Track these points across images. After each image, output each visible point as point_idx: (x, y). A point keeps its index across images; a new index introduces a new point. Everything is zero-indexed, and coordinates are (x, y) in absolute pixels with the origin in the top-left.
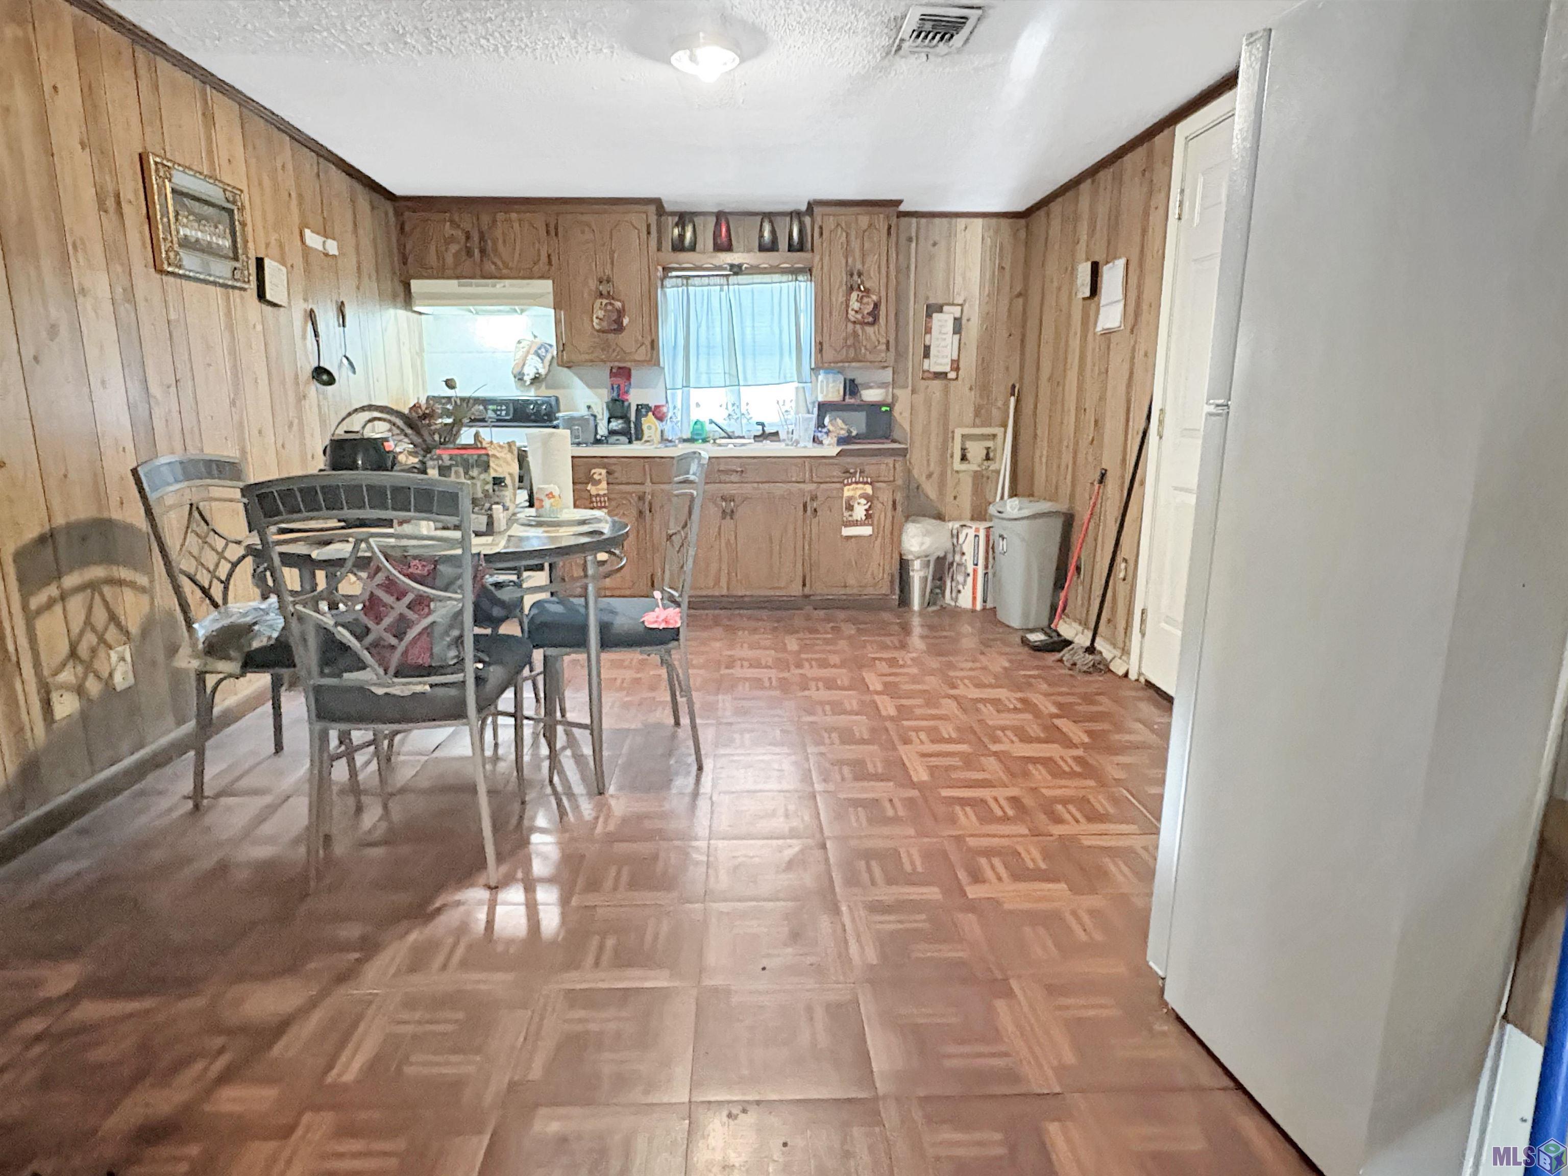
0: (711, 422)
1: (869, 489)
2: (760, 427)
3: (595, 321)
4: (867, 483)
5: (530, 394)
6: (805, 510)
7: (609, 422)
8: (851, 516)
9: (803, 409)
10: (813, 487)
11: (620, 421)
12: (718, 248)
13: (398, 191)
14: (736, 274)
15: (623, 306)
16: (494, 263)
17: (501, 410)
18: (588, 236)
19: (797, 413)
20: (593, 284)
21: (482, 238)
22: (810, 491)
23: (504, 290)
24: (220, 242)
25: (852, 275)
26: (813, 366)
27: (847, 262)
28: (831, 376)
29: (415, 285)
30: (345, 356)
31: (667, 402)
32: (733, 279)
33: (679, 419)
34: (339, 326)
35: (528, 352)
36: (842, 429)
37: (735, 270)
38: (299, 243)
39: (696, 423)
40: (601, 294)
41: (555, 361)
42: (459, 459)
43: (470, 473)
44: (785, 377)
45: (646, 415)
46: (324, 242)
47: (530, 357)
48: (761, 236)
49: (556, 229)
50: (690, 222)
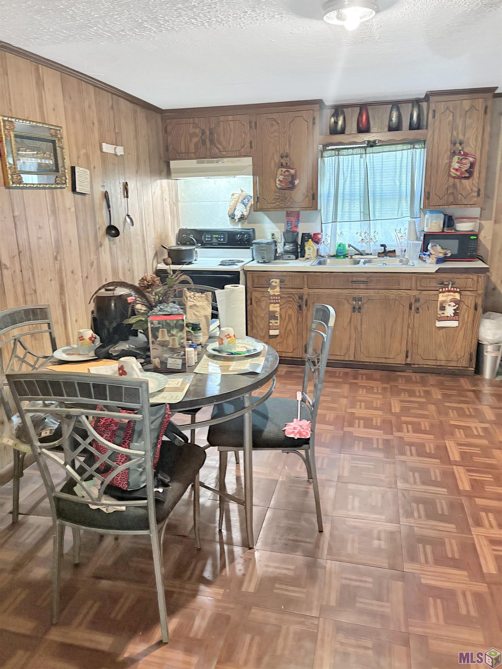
0: (350, 246)
1: (457, 296)
2: (383, 248)
3: (278, 182)
4: (457, 292)
5: (238, 227)
6: (410, 308)
7: (285, 245)
8: (443, 314)
9: (413, 237)
10: (415, 293)
11: (291, 245)
12: (360, 131)
13: (163, 107)
14: (372, 146)
15: (296, 172)
16: (217, 148)
17: (221, 238)
18: (276, 127)
19: (409, 239)
20: (277, 158)
21: (211, 133)
22: (415, 296)
23: (223, 165)
24: (47, 162)
25: (455, 144)
26: (422, 208)
27: (452, 134)
28: (435, 215)
29: (173, 164)
30: (128, 216)
31: (322, 231)
32: (369, 150)
33: (329, 242)
34: (124, 197)
35: (238, 201)
36: (440, 252)
37: (371, 144)
38: (99, 152)
39: (339, 245)
40: (282, 165)
41: (252, 209)
42: (164, 323)
43: (172, 332)
44: (402, 214)
45: (308, 241)
46: (115, 148)
47: (239, 204)
48: (390, 120)
49: (256, 124)
50: (341, 114)
